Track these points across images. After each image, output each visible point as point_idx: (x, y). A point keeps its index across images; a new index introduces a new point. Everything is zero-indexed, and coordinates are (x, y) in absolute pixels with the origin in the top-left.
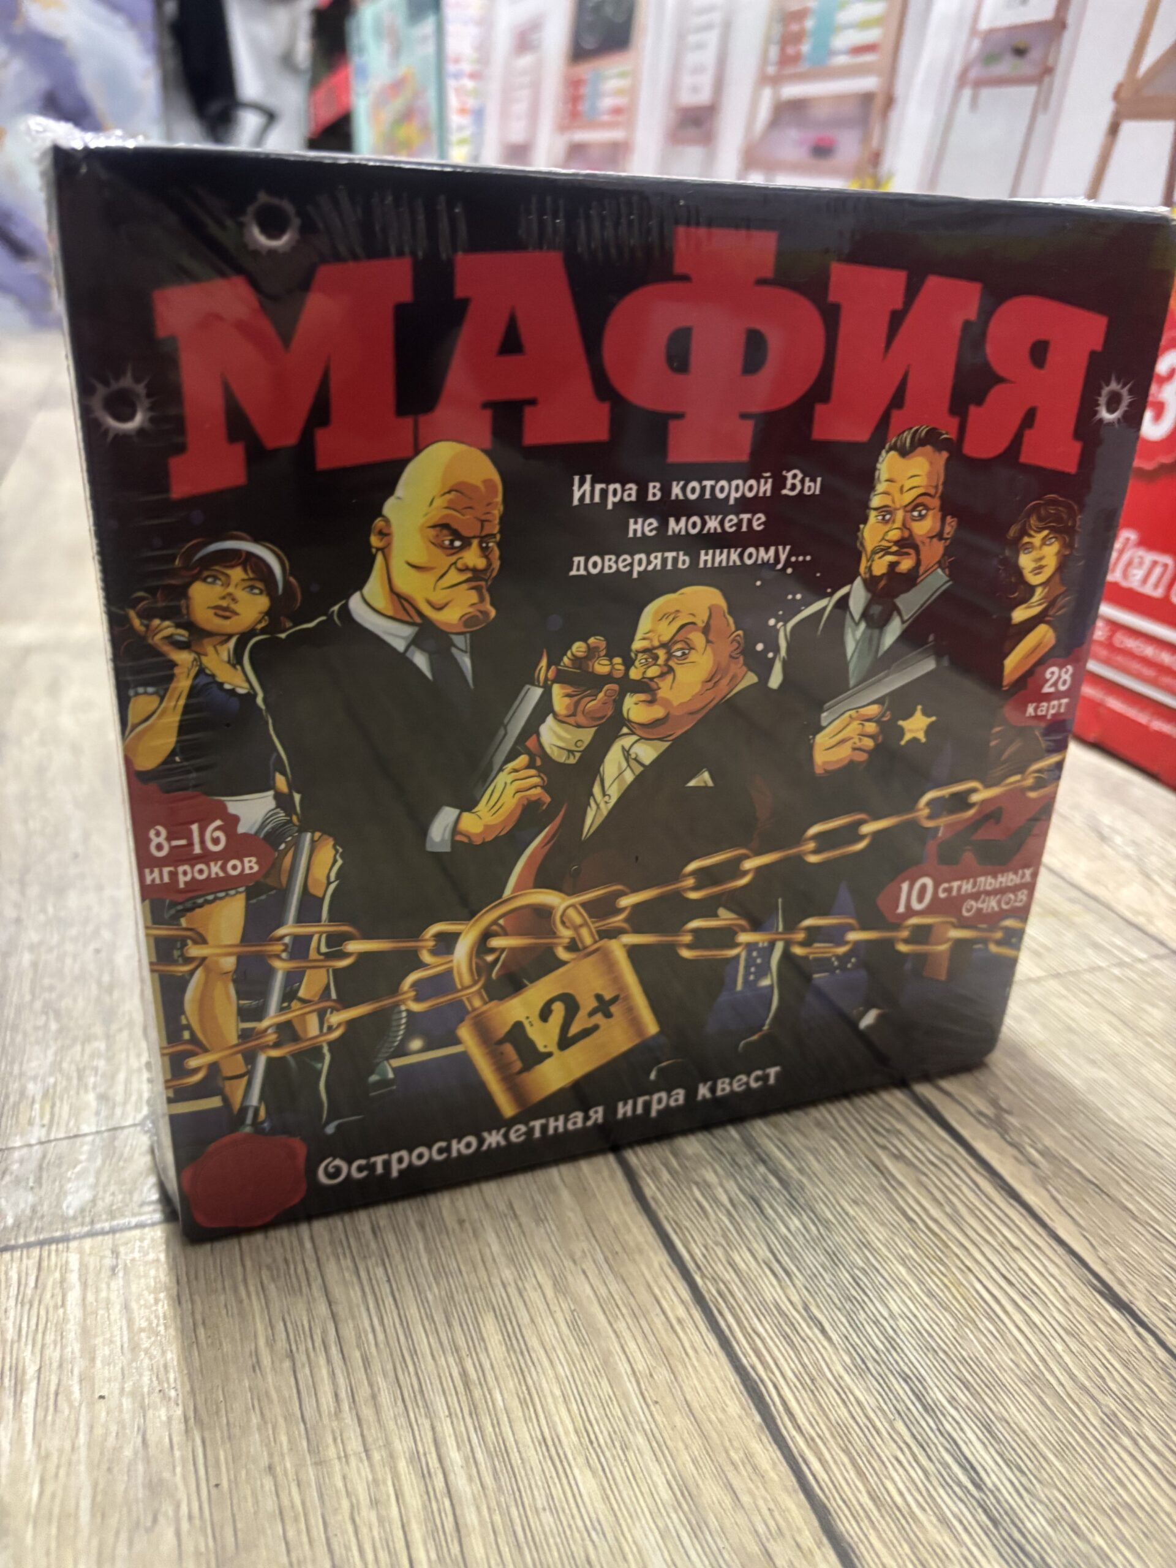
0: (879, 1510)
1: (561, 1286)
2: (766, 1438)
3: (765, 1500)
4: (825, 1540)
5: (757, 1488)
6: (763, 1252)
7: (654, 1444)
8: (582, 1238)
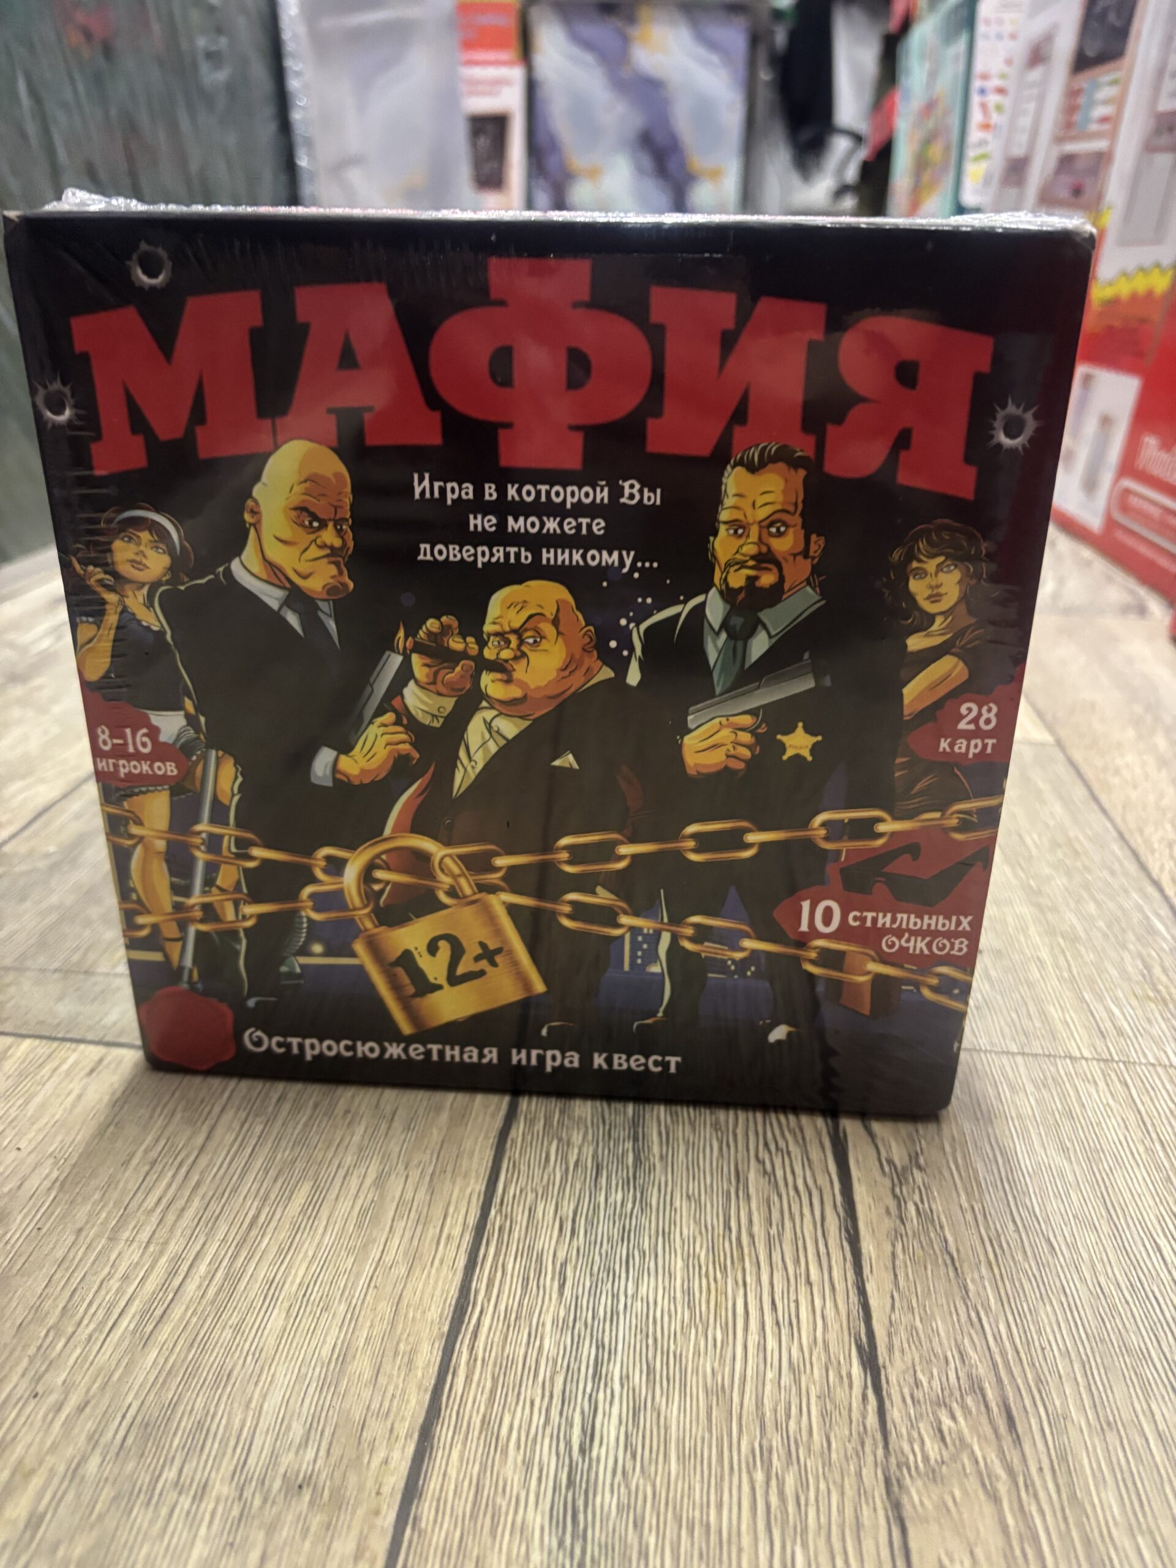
0: (480, 1433)
1: (380, 1182)
2: (439, 1345)
3: (396, 1387)
4: (416, 1436)
5: (399, 1376)
6: (568, 1209)
7: (349, 1316)
8: (428, 1152)
